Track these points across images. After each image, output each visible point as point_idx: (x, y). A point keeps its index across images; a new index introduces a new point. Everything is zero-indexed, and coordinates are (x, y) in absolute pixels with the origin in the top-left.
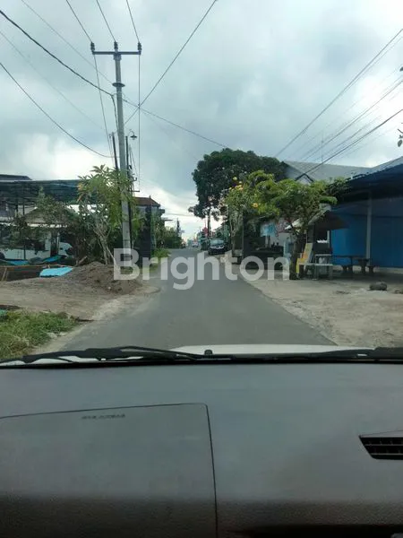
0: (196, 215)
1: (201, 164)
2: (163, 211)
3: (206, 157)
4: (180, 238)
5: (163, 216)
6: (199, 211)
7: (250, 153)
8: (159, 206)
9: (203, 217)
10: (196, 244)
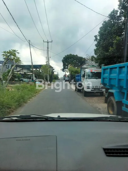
0: (62, 71)
1: (64, 58)
2: (54, 69)
3: (65, 56)
4: (58, 77)
5: (54, 71)
6: (63, 70)
7: (76, 55)
8: (53, 68)
9: (64, 72)
10: (62, 79)
